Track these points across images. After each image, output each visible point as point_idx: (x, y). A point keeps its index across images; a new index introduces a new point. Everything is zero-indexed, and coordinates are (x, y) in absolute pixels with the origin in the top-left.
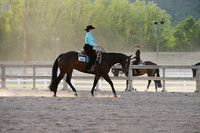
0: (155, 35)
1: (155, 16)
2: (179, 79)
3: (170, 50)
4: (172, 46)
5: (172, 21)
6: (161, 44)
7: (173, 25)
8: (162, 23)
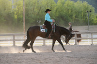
1: (87, 8)
3: (95, 24)
5: (95, 10)
8: (90, 12)
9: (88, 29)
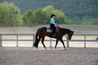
0: (13, 19)
1: (13, 10)
2: (24, 40)
3: (20, 26)
4: (21, 24)
5: (21, 12)
6: (16, 23)
7: (22, 14)
8: (16, 13)
9: (14, 31)
